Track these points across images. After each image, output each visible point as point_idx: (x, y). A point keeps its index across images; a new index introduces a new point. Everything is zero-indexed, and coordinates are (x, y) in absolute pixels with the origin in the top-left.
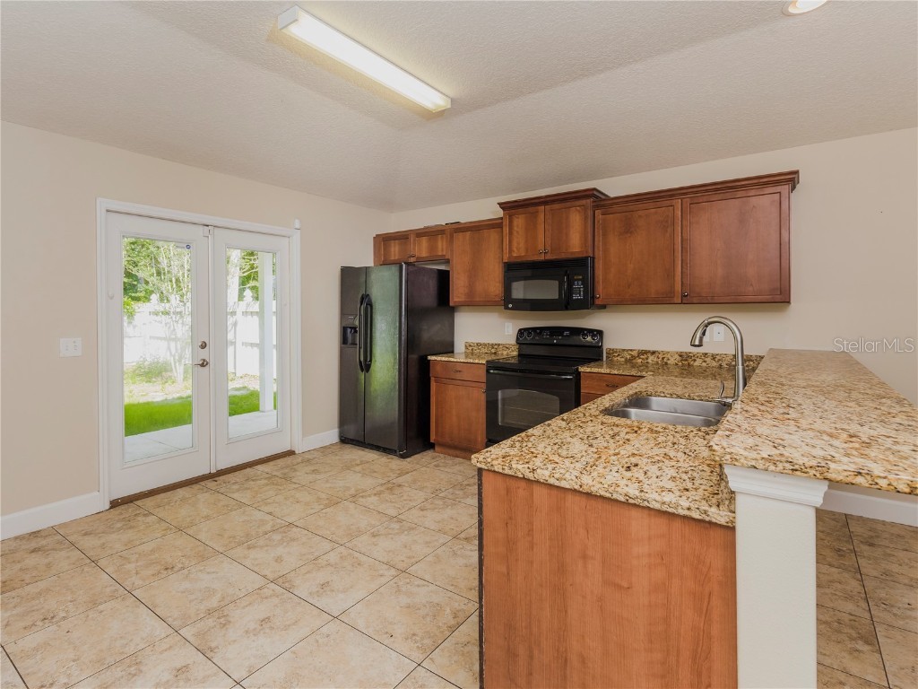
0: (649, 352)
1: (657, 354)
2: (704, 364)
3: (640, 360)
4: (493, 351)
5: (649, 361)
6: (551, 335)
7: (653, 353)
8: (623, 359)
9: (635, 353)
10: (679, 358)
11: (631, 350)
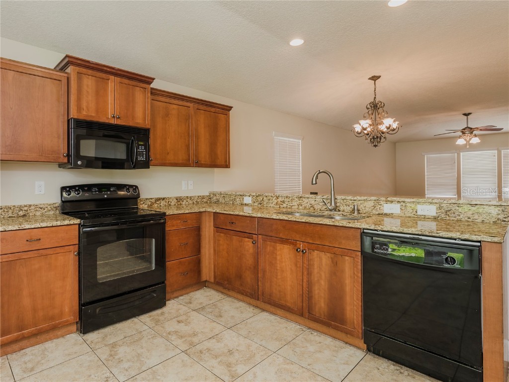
0: (161, 198)
1: (165, 199)
2: (187, 203)
3: (156, 205)
4: (21, 213)
5: (161, 204)
6: (100, 191)
7: (164, 199)
8: (146, 206)
9: (153, 201)
10: (176, 201)
11: (151, 199)
